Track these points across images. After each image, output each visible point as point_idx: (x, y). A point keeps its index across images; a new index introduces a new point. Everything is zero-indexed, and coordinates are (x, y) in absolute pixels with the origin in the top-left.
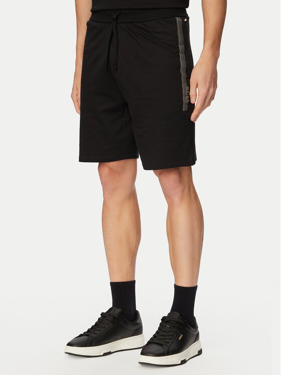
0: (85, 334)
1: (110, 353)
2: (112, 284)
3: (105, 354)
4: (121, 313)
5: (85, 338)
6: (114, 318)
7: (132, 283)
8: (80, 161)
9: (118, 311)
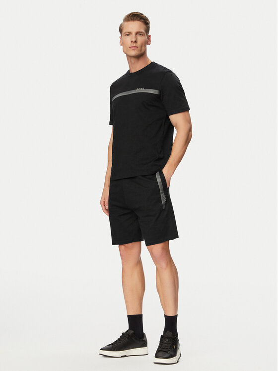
0: (112, 344)
1: (125, 356)
2: (128, 316)
3: (122, 357)
4: (134, 333)
5: (111, 346)
6: (129, 336)
7: (141, 316)
8: (113, 244)
9: (132, 332)
